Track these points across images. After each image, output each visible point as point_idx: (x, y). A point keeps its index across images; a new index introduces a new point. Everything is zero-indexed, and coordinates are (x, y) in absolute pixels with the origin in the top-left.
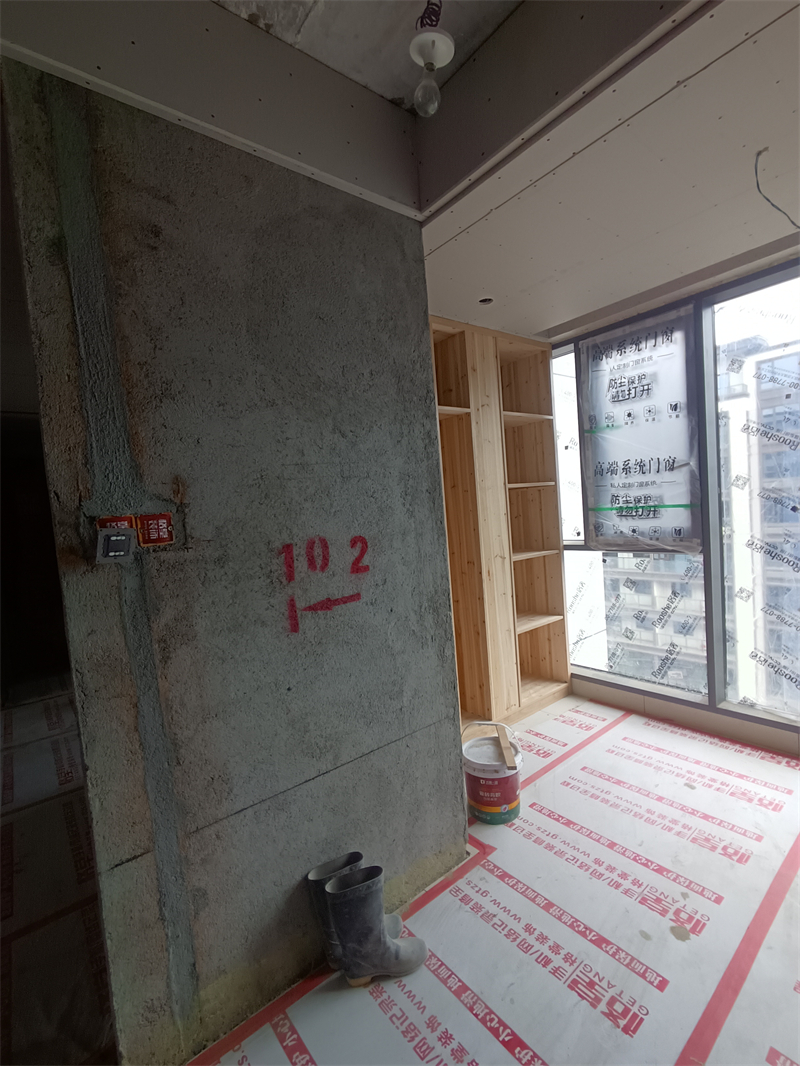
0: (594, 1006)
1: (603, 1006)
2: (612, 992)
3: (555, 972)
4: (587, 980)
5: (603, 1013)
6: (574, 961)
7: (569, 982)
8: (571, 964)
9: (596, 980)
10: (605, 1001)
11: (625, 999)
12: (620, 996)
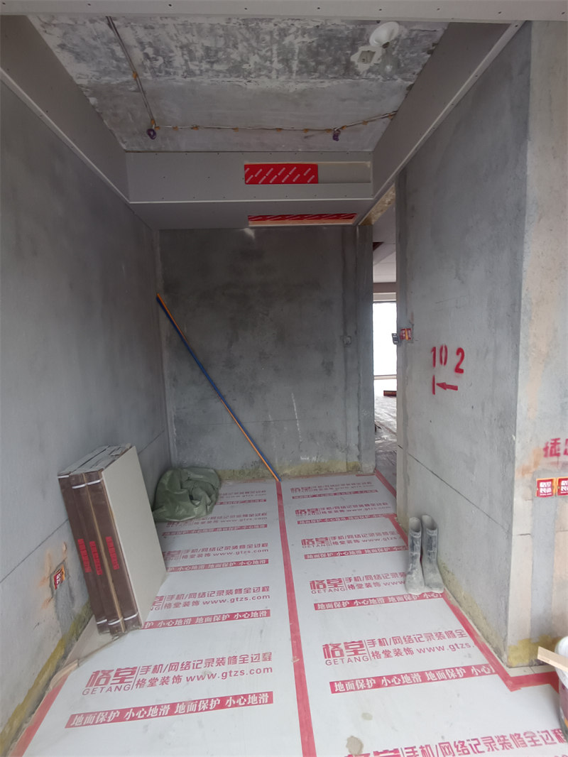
0: (345, 643)
1: (342, 647)
2: (346, 658)
3: (373, 642)
4: (359, 652)
5: (340, 644)
6: (373, 656)
7: (364, 643)
8: (373, 653)
9: (357, 656)
10: (345, 651)
11: (339, 660)
12: (342, 659)
